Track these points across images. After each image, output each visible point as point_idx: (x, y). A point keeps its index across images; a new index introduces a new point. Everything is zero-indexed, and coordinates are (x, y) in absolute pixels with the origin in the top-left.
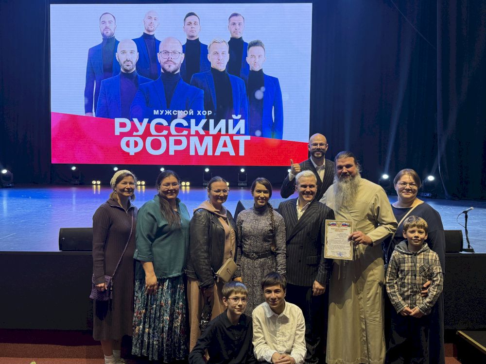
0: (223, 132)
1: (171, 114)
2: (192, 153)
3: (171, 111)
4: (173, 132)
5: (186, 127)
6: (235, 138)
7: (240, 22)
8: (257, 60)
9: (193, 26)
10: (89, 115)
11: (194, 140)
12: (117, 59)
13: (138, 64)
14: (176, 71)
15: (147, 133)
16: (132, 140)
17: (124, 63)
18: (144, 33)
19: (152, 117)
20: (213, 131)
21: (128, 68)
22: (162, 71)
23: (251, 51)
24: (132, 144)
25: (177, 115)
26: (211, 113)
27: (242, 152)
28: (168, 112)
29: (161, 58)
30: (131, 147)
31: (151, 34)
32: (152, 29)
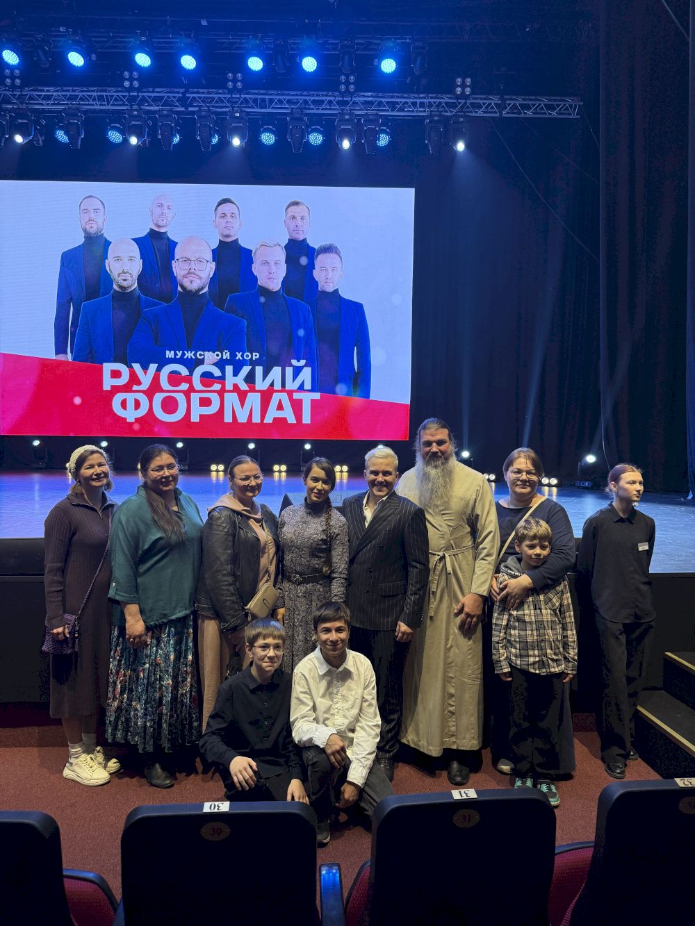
0: (277, 386)
1: (194, 357)
2: (228, 418)
3: (193, 352)
4: (197, 385)
5: (218, 378)
6: (296, 396)
7: (302, 214)
8: (331, 274)
9: (230, 219)
10: (61, 357)
11: (231, 399)
12: (108, 269)
13: (141, 278)
14: (202, 289)
15: (155, 387)
16: (130, 398)
17: (119, 275)
18: (151, 230)
19: (163, 362)
20: (261, 385)
21: (125, 284)
22: (179, 289)
23: (320, 261)
24: (131, 404)
25: (204, 358)
26: (258, 357)
27: (307, 419)
28: (189, 355)
29: (178, 269)
30: (128, 409)
31: (162, 230)
32: (164, 222)
